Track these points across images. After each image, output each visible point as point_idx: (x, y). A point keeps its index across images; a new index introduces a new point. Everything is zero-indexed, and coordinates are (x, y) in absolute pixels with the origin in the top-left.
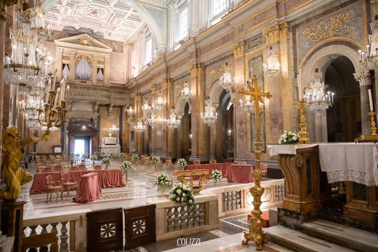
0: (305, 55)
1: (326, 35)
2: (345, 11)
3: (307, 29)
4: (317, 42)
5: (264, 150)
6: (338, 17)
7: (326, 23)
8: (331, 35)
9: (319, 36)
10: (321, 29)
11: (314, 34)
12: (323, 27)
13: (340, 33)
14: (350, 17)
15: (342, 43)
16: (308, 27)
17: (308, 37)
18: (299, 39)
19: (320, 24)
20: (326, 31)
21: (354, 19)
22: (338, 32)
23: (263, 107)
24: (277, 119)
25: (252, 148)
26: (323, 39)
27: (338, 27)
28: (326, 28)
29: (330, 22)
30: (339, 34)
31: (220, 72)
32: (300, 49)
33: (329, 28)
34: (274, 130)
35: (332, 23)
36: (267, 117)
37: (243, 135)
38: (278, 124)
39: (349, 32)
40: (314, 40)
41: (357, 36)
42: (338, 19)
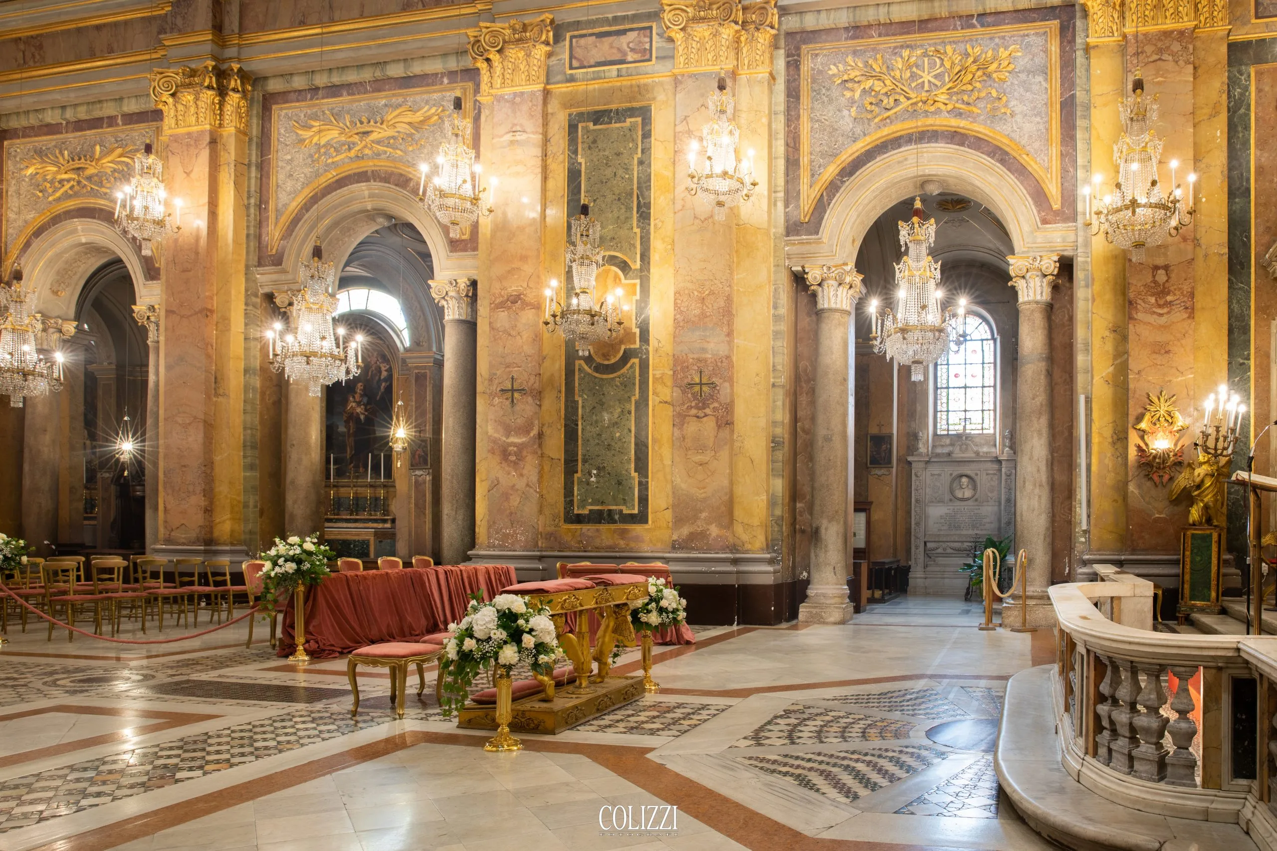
0: (835, 155)
1: (925, 102)
2: (997, 40)
3: (850, 59)
4: (888, 117)
5: (636, 511)
6: (970, 50)
7: (926, 59)
8: (943, 107)
9: (897, 97)
10: (908, 74)
11: (878, 85)
12: (914, 69)
13: (976, 110)
14: (1012, 66)
15: (978, 143)
16: (855, 53)
17: (852, 90)
18: (816, 87)
19: (902, 57)
20: (926, 87)
21: (1023, 76)
22: (968, 104)
23: (637, 331)
24: (713, 386)
25: (569, 503)
26: (913, 113)
27: (970, 87)
28: (927, 77)
29: (942, 60)
30: (971, 112)
31: (378, 142)
32: (817, 126)
33: (939, 84)
34: (692, 427)
35: (948, 65)
36: (658, 373)
37: (521, 447)
38: (716, 405)
39: (1005, 113)
40: (877, 110)
41: (1030, 136)
42: (971, 60)
